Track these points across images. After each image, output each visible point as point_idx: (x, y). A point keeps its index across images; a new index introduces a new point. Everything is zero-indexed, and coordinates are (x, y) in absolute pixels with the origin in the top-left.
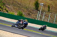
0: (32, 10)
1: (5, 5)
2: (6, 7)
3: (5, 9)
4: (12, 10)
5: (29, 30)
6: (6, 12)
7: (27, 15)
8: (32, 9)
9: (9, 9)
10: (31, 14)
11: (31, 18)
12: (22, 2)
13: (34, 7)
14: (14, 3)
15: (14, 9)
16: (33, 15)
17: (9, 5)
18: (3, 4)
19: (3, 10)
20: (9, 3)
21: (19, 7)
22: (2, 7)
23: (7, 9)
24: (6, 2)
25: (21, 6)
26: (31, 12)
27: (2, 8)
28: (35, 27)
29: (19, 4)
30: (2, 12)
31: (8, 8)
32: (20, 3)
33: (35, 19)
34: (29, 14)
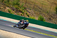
0: (53, 15)
1: (26, 9)
2: (27, 11)
3: (26, 14)
4: (33, 14)
5: (49, 35)
6: (27, 16)
7: (48, 20)
8: (53, 13)
9: (30, 14)
10: (52, 18)
11: (52, 23)
12: (43, 6)
13: (55, 12)
14: (35, 7)
15: (35, 13)
16: (54, 20)
17: (30, 10)
18: (24, 8)
19: (24, 14)
20: (30, 7)
21: (40, 12)
22: (23, 11)
23: (28, 14)
24: (27, 7)
25: (42, 11)
26: (52, 17)
27: (23, 13)
28: (56, 32)
29: (40, 9)
30: (23, 17)
31: (29, 12)
32: (41, 7)
33: (56, 24)
34: (50, 19)
